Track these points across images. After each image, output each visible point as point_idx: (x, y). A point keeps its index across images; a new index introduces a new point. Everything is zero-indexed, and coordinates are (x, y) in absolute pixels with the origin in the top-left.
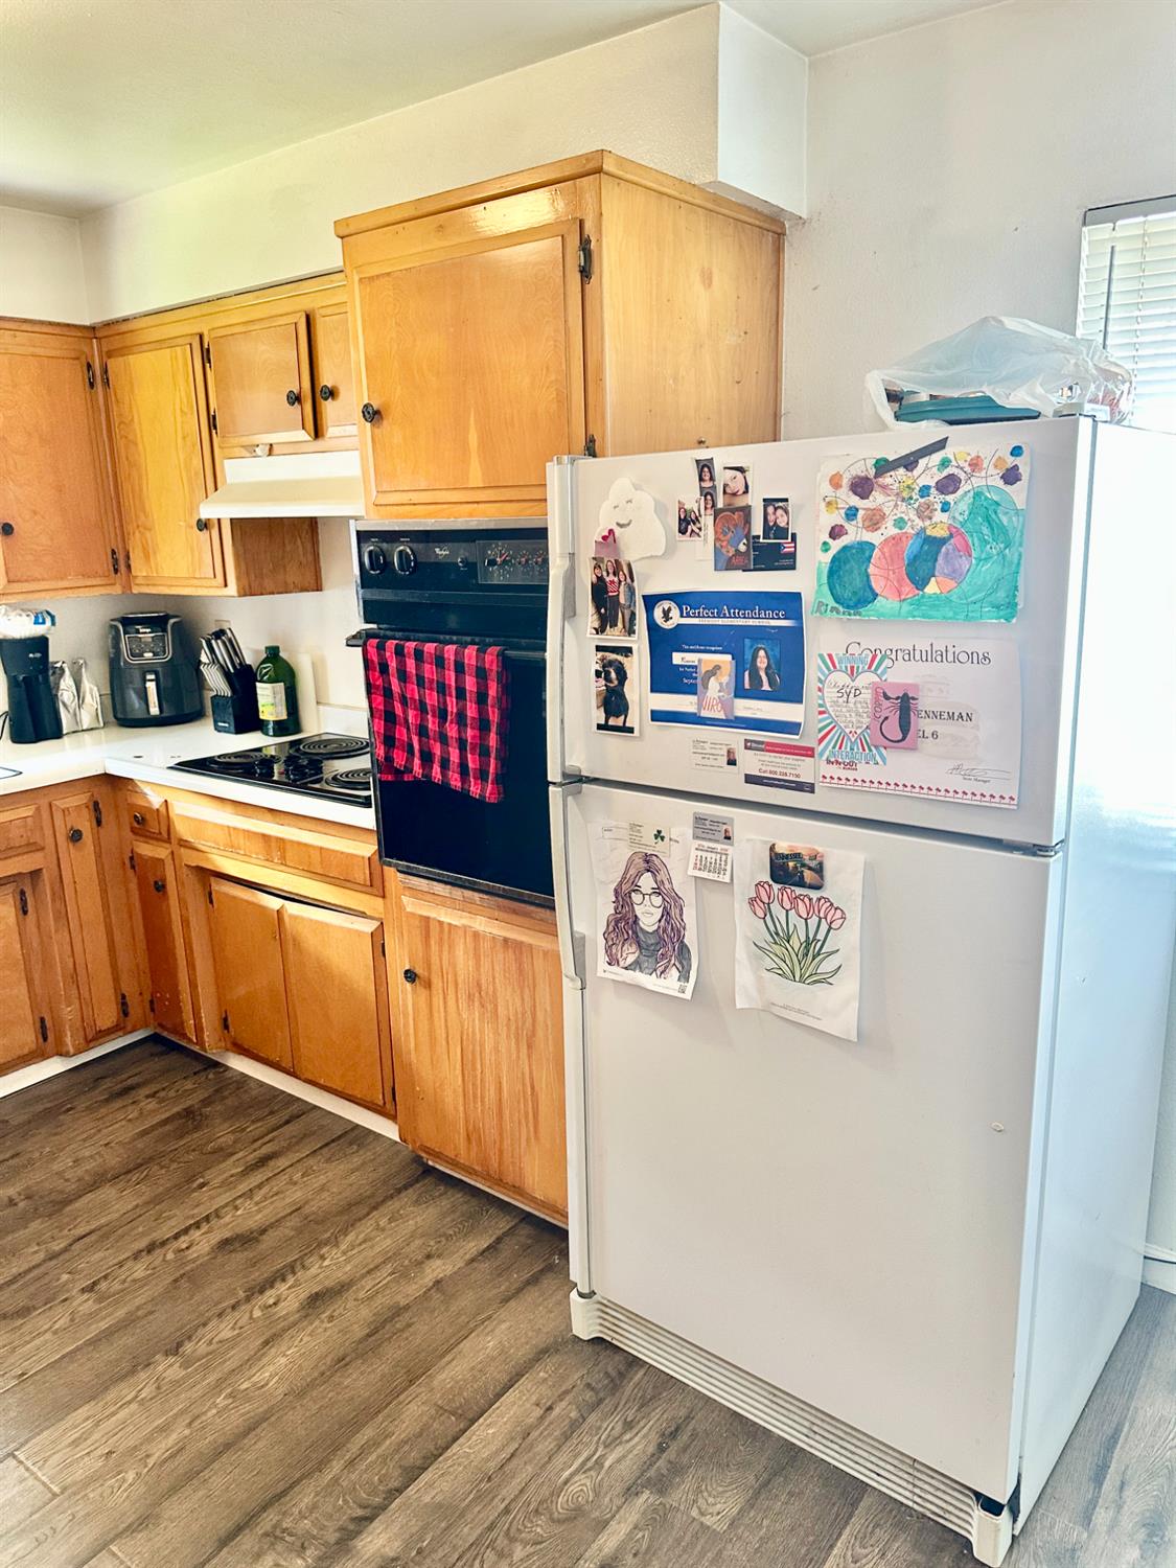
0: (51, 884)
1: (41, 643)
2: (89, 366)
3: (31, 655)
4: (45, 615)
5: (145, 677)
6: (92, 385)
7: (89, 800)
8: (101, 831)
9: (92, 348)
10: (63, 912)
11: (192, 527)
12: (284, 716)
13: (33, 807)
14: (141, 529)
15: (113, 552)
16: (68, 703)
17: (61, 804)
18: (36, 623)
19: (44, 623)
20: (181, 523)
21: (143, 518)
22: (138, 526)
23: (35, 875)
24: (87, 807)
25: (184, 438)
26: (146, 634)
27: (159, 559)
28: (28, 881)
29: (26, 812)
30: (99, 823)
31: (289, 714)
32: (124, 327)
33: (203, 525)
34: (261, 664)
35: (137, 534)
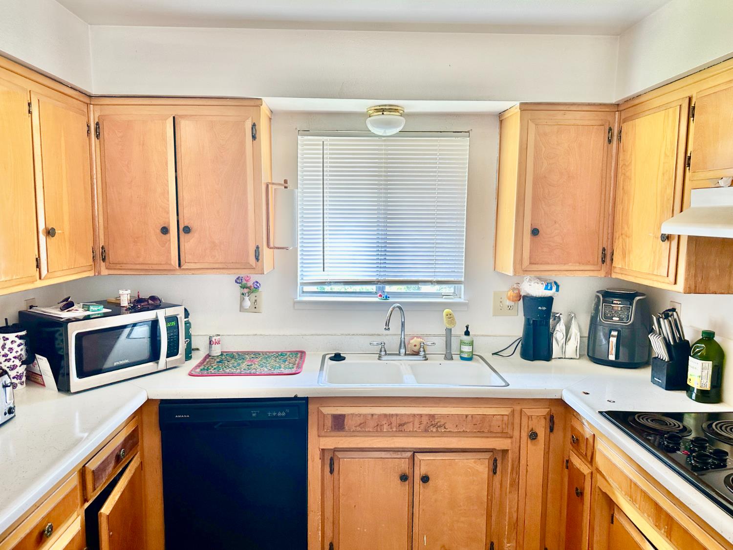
0: (512, 461)
1: (549, 301)
2: (610, 129)
3: (540, 308)
4: (553, 284)
5: (610, 333)
6: (610, 141)
7: (547, 414)
8: (552, 436)
9: (615, 118)
10: (517, 480)
11: (658, 238)
12: (708, 387)
13: (510, 410)
14: (623, 236)
15: (604, 249)
16: (559, 339)
17: (528, 412)
18: (546, 289)
19: (551, 289)
20: (651, 235)
21: (626, 229)
22: (622, 234)
23: (505, 452)
24: (545, 418)
25: (663, 174)
26: (618, 305)
27: (631, 257)
28: (500, 454)
29: (505, 411)
30: (552, 430)
31: (712, 386)
32: (637, 101)
33: (666, 238)
34: (696, 343)
35: (621, 240)
